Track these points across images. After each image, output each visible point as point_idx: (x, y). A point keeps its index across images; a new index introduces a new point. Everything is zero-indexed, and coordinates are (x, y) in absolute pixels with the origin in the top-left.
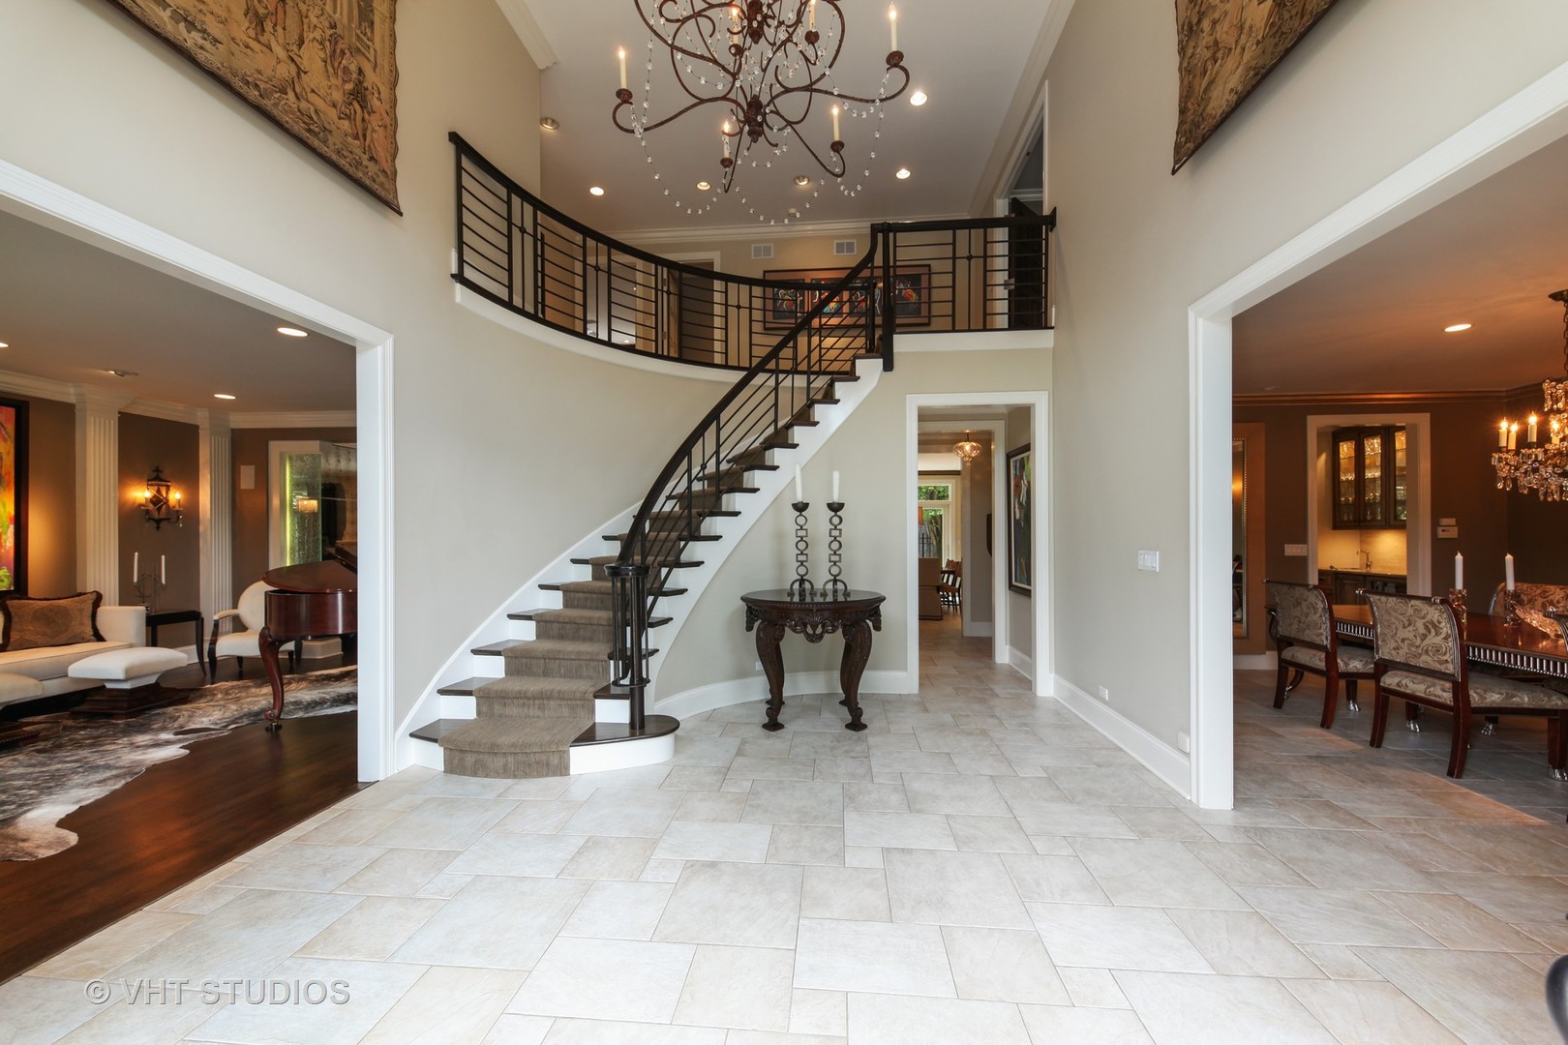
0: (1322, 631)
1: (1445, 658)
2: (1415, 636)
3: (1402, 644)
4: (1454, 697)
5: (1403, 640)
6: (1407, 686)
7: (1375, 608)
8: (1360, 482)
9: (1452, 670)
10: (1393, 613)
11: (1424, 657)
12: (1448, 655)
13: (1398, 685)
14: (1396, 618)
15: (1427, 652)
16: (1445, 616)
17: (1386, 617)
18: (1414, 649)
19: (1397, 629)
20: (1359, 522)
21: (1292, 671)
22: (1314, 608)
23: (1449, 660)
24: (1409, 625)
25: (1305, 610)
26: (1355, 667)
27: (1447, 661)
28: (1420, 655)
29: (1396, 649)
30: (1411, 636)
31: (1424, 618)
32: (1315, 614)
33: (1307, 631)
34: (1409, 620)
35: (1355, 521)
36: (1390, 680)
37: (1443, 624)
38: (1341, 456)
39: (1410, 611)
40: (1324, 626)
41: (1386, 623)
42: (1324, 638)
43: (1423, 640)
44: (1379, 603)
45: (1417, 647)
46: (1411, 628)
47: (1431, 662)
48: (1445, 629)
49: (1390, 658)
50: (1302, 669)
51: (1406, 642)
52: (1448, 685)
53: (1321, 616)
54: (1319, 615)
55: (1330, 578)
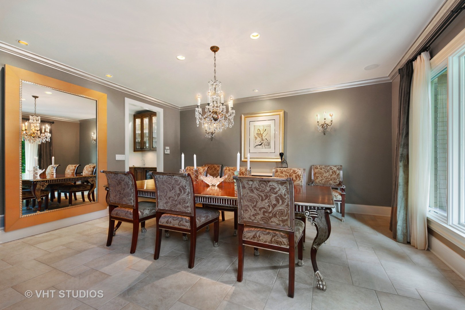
0: (131, 197)
1: (187, 205)
2: (175, 195)
3: (169, 200)
4: (191, 225)
5: (170, 198)
6: (171, 222)
7: (157, 182)
8: (142, 134)
9: (190, 211)
10: (165, 184)
11: (179, 206)
12: (188, 203)
13: (167, 223)
14: (167, 186)
15: (180, 203)
16: (188, 182)
17: (162, 186)
18: (174, 202)
19: (167, 192)
20: (142, 149)
21: (116, 222)
22: (127, 184)
23: (189, 206)
24: (173, 189)
25: (123, 187)
26: (146, 214)
27: (188, 206)
28: (177, 205)
29: (166, 203)
30: (173, 195)
31: (179, 185)
32: (128, 188)
33: (124, 199)
34: (172, 187)
35: (141, 149)
36: (163, 220)
37: (187, 187)
38: (136, 124)
39: (173, 181)
40: (132, 195)
41: (162, 190)
42: (132, 201)
43: (178, 197)
44: (159, 179)
45: (176, 201)
46: (173, 191)
47: (182, 209)
48: (188, 190)
49: (164, 208)
50: (121, 220)
51: (171, 198)
52: (188, 218)
53: (131, 189)
54: (130, 188)
55: (133, 170)
